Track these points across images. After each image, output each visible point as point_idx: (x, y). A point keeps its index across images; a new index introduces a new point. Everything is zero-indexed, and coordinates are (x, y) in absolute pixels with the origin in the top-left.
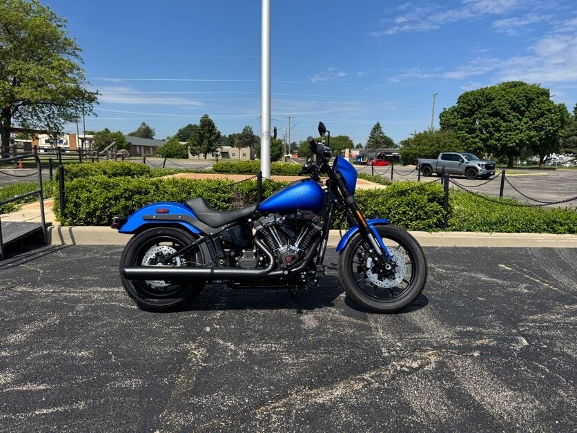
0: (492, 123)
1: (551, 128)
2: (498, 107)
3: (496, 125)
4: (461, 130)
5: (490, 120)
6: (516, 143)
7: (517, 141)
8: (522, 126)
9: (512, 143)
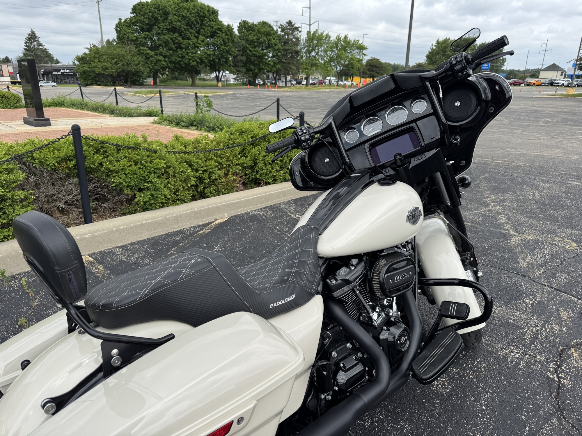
0: (171, 39)
1: (223, 47)
2: (175, 23)
3: (176, 41)
4: (143, 45)
5: (169, 35)
6: (197, 62)
7: (198, 60)
8: (199, 44)
9: (193, 61)
